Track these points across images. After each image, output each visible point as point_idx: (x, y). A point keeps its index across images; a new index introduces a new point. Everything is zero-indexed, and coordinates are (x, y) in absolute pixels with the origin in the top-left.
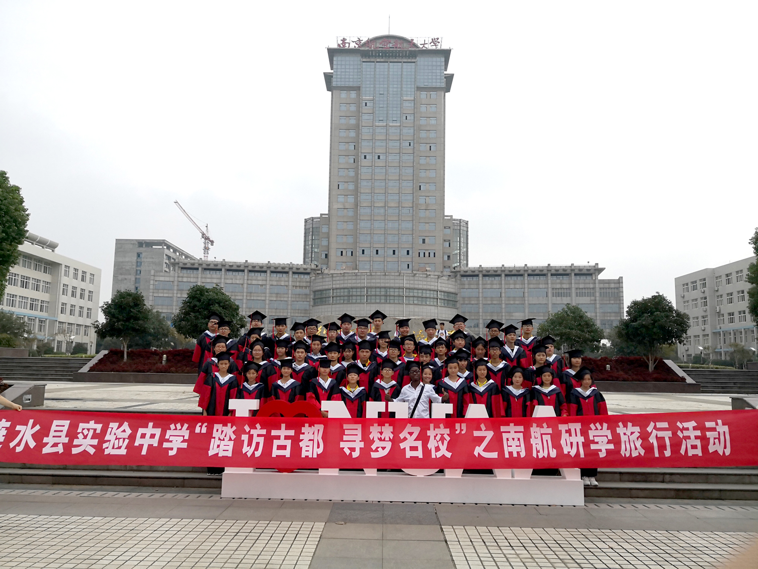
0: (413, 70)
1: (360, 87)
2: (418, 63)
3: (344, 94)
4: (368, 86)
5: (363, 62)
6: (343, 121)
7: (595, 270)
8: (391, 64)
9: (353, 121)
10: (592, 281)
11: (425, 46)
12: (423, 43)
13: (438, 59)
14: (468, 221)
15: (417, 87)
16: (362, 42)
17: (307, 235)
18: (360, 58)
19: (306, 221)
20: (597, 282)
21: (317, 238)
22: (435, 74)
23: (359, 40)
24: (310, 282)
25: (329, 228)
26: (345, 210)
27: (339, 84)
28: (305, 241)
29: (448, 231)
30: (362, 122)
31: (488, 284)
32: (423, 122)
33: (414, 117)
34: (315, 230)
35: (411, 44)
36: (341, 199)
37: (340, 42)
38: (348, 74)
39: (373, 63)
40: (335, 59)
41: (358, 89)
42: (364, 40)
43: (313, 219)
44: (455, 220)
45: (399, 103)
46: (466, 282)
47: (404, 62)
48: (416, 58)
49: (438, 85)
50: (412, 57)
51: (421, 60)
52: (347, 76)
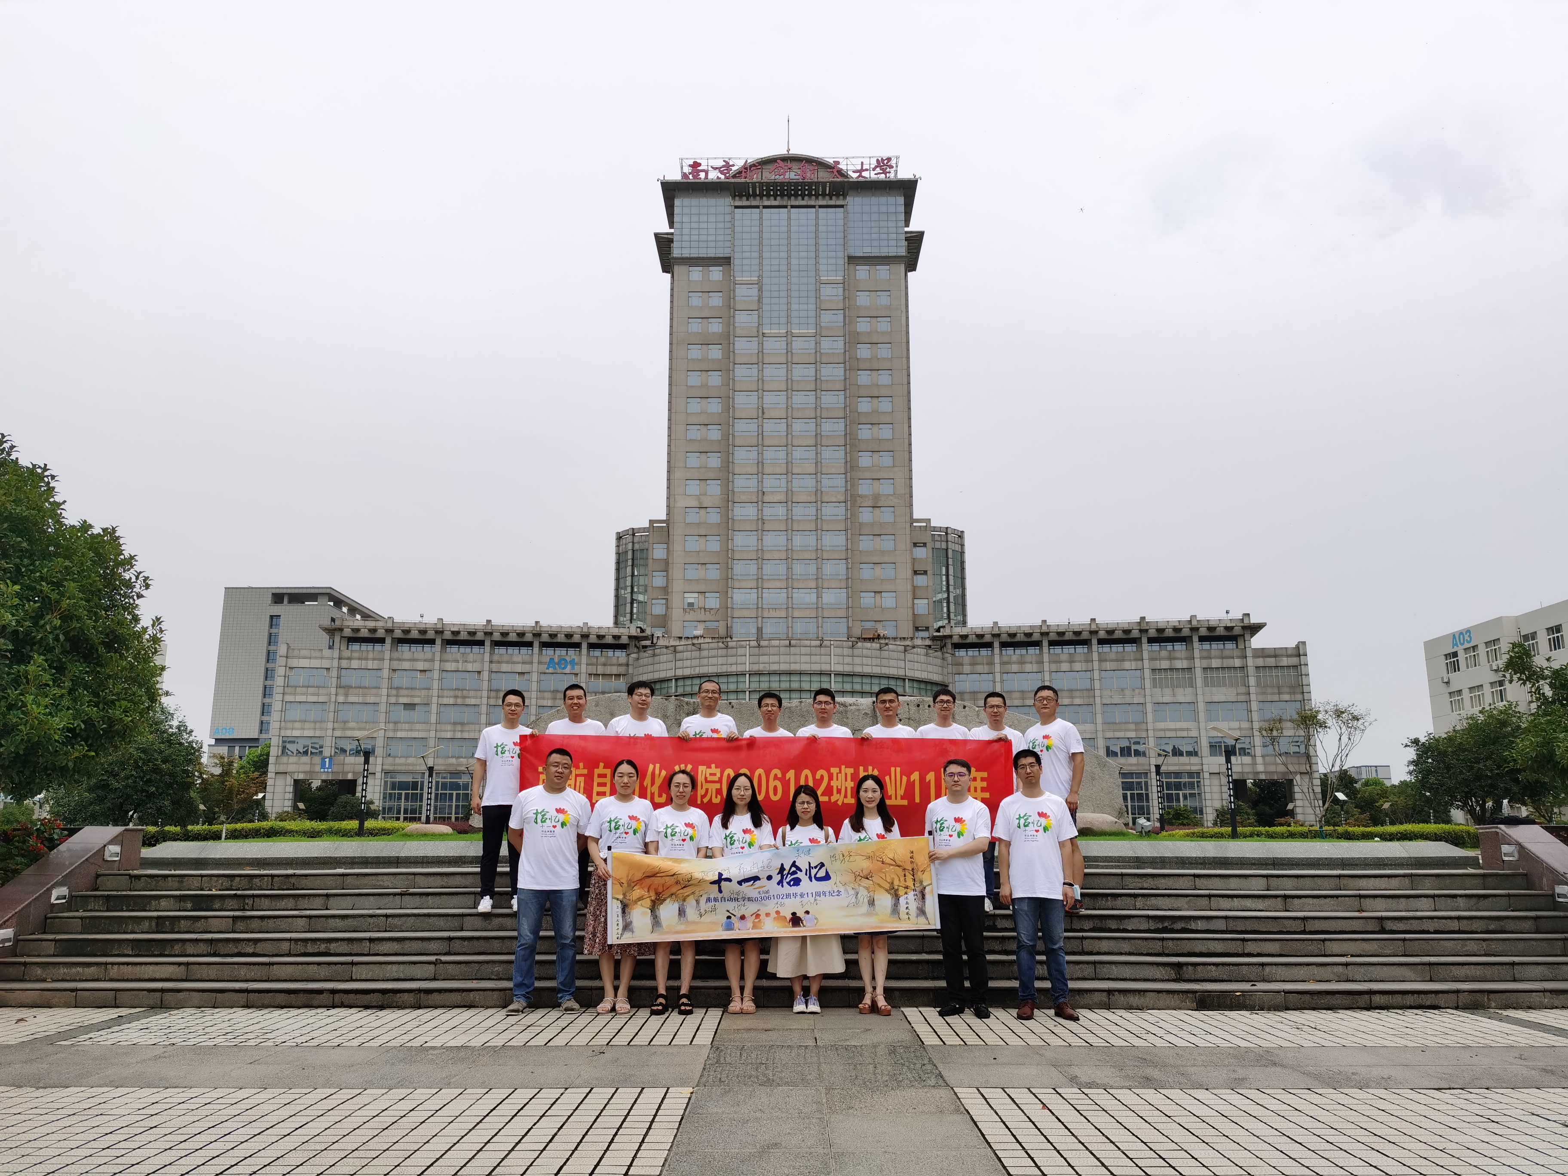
0: (841, 222)
1: (730, 258)
2: (850, 208)
3: (696, 273)
4: (747, 255)
5: (736, 207)
6: (695, 327)
7: (1244, 628)
8: (793, 210)
9: (716, 327)
10: (1237, 653)
11: (864, 174)
12: (859, 168)
13: (892, 200)
14: (962, 532)
15: (850, 258)
16: (734, 168)
17: (622, 565)
18: (728, 200)
19: (619, 537)
20: (1249, 653)
21: (642, 572)
22: (885, 230)
23: (728, 166)
24: (627, 665)
25: (668, 549)
26: (703, 511)
27: (686, 253)
28: (618, 579)
29: (921, 553)
30: (734, 327)
31: (1014, 663)
32: (863, 326)
33: (845, 317)
34: (638, 555)
35: (835, 171)
36: (694, 488)
37: (687, 170)
38: (705, 232)
39: (757, 210)
40: (677, 202)
41: (725, 261)
42: (738, 164)
43: (633, 532)
44: (934, 529)
45: (812, 287)
46: (966, 660)
47: (820, 207)
48: (845, 197)
49: (893, 252)
50: (838, 195)
51: (854, 202)
52: (702, 238)
